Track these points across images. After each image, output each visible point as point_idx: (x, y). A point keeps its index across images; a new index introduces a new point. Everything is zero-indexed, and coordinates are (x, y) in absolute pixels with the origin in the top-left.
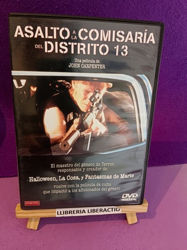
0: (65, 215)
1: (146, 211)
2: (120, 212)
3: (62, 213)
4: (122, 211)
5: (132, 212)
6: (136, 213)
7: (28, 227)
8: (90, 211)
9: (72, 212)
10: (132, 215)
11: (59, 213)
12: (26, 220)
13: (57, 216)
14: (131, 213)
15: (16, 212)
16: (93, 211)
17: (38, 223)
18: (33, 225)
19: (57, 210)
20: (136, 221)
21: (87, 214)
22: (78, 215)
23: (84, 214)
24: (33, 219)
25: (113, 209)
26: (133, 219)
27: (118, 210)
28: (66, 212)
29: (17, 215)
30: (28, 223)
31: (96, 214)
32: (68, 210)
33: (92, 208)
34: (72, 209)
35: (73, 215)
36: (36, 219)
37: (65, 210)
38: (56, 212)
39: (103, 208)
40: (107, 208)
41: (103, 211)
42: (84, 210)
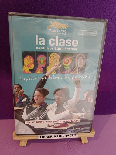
0: (43, 139)
2: (77, 137)
3: (42, 137)
4: (79, 136)
5: (85, 136)
6: (88, 138)
7: (20, 145)
8: (59, 136)
9: (48, 137)
11: (40, 137)
12: (19, 141)
13: (38, 139)
14: (84, 138)
15: (13, 136)
16: (61, 136)
17: (26, 143)
18: (23, 144)
19: (38, 135)
20: (87, 142)
21: (57, 138)
22: (51, 138)
23: (55, 138)
25: (73, 135)
26: (85, 141)
27: (76, 135)
28: (44, 137)
29: (14, 138)
30: (20, 143)
31: (62, 138)
32: (45, 135)
33: (60, 134)
34: (48, 135)
36: (25, 140)
37: (43, 135)
38: (37, 136)
39: (67, 134)
40: (69, 134)
41: (67, 136)
42: (55, 136)
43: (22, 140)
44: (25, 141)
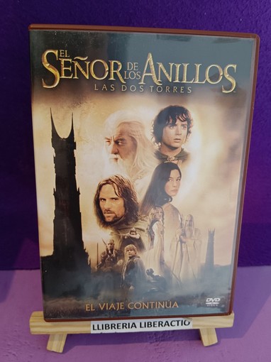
0: (105, 331)
1: (231, 325)
2: (190, 327)
3: (100, 327)
4: (193, 326)
5: (208, 327)
6: (216, 329)
7: (48, 348)
8: (143, 325)
9: (116, 327)
10: (208, 331)
11: (96, 328)
12: (45, 338)
13: (93, 332)
14: (208, 329)
15: (31, 324)
16: (149, 325)
17: (63, 342)
18: (56, 346)
19: (93, 323)
20: (215, 341)
21: (138, 330)
22: (125, 330)
23: (133, 330)
24: (57, 337)
25: (180, 323)
26: (209, 339)
27: (187, 323)
28: (107, 327)
29: (32, 330)
31: (152, 329)
32: (110, 322)
33: (147, 321)
34: (116, 322)
35: (118, 331)
36: (61, 335)
37: (105, 322)
38: (90, 325)
39: (164, 320)
40: (170, 320)
41: (163, 324)
42: (134, 323)
43: (54, 334)
44: (60, 340)
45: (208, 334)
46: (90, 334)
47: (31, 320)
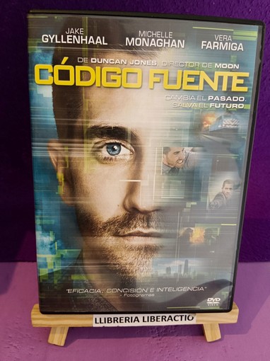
0: (107, 325)
1: (235, 321)
2: (193, 322)
3: (103, 321)
4: (197, 321)
6: (221, 326)
7: (50, 341)
8: (146, 319)
9: (119, 321)
10: (212, 327)
11: (98, 321)
12: (47, 331)
13: (95, 325)
14: (211, 325)
15: (33, 316)
16: (152, 319)
17: (65, 336)
18: (58, 338)
19: (95, 316)
20: (219, 337)
21: (141, 324)
22: (127, 324)
23: (136, 324)
24: (58, 330)
25: (184, 318)
26: (212, 334)
27: (190, 318)
28: (109, 320)
29: (34, 322)
30: (51, 335)
31: (155, 324)
32: (112, 316)
33: (150, 315)
34: (118, 316)
35: (120, 325)
36: (62, 327)
37: (107, 316)
38: (92, 318)
39: (167, 315)
40: (173, 315)
41: (167, 319)
42: (137, 317)
43: (55, 327)
44: (62, 333)
45: (212, 329)
46: (93, 327)
47: (32, 313)
